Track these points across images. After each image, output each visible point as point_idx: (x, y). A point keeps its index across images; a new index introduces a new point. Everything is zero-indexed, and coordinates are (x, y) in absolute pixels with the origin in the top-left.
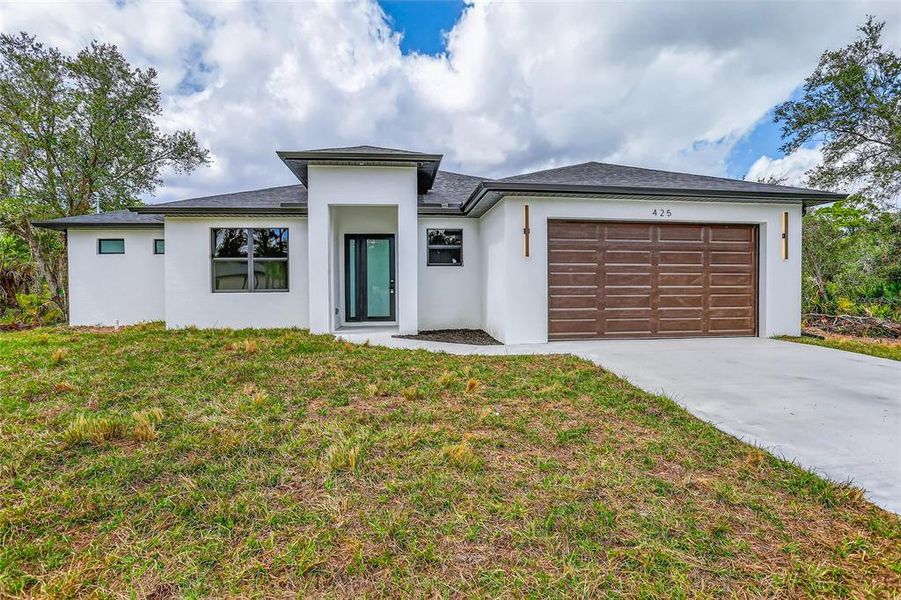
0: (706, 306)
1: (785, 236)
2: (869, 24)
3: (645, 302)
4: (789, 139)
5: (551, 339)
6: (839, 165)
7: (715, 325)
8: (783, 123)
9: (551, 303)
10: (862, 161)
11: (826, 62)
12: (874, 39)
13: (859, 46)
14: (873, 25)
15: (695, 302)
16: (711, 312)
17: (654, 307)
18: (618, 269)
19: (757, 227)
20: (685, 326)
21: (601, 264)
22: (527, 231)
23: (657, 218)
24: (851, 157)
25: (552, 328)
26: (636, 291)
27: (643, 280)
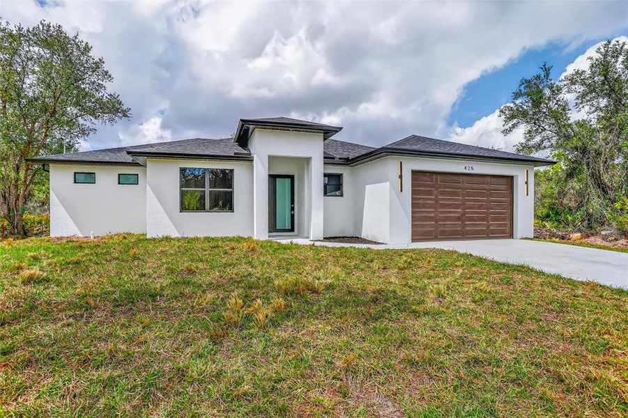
0: (488, 222)
1: (526, 183)
2: (544, 66)
3: (458, 219)
4: (507, 127)
5: (413, 240)
6: (531, 143)
7: (493, 232)
8: (503, 117)
9: (413, 220)
10: (542, 141)
11: (523, 84)
12: (548, 75)
13: (538, 77)
14: (547, 67)
15: (483, 219)
16: (491, 225)
17: (463, 222)
18: (446, 199)
19: (512, 177)
20: (478, 232)
21: (436, 197)
22: (401, 177)
23: (467, 171)
24: (538, 139)
25: (413, 235)
26: (454, 212)
27: (457, 206)
